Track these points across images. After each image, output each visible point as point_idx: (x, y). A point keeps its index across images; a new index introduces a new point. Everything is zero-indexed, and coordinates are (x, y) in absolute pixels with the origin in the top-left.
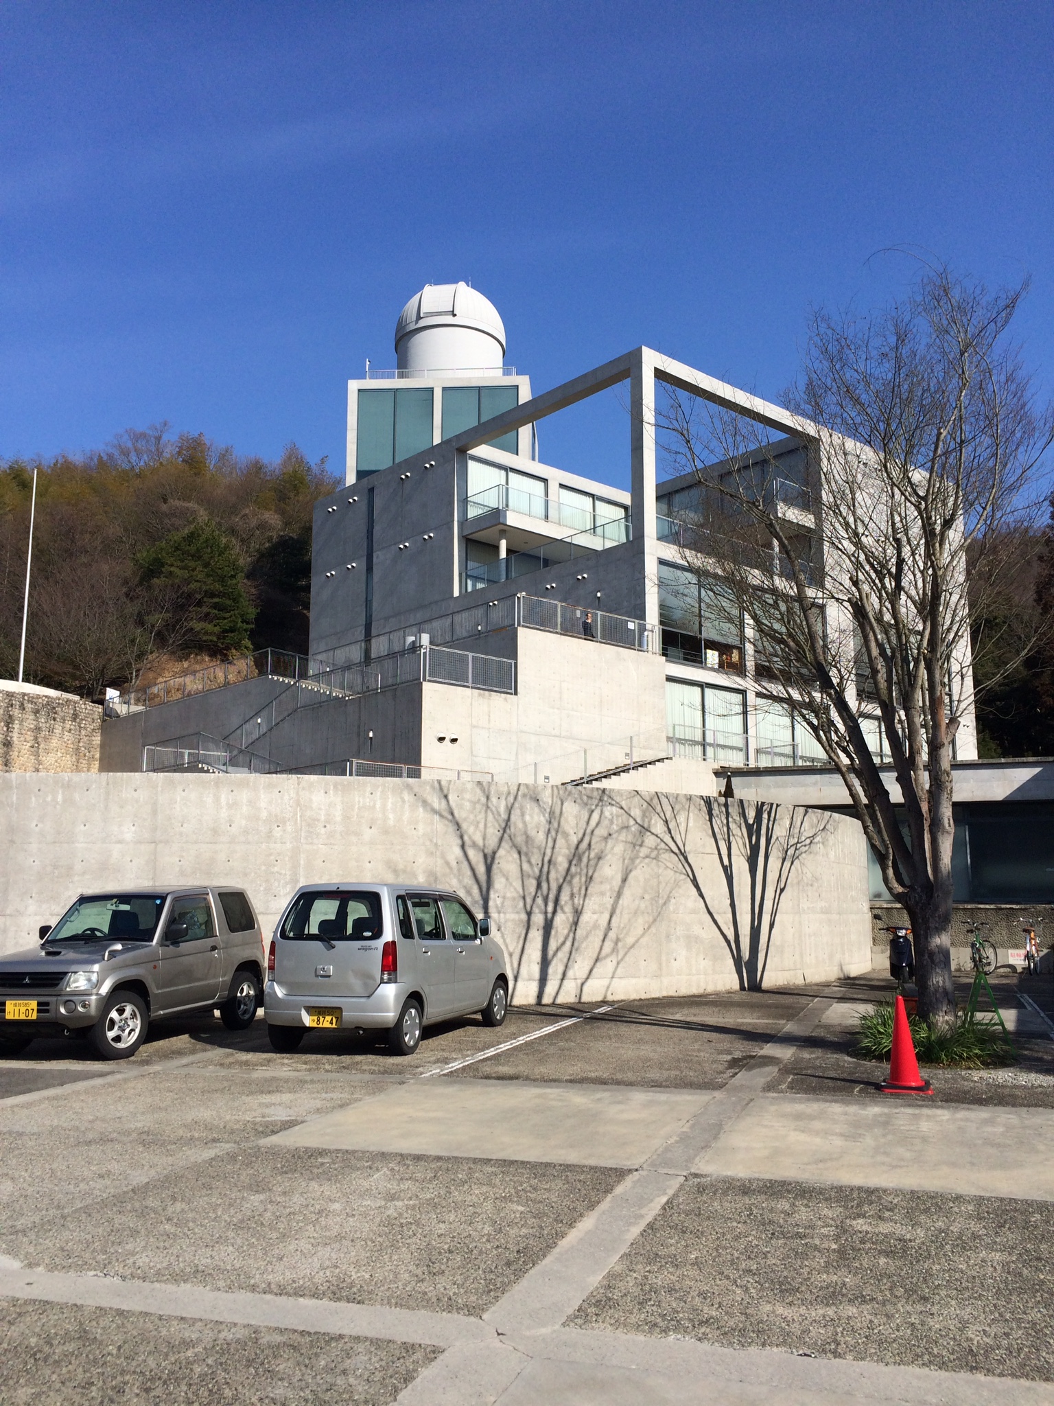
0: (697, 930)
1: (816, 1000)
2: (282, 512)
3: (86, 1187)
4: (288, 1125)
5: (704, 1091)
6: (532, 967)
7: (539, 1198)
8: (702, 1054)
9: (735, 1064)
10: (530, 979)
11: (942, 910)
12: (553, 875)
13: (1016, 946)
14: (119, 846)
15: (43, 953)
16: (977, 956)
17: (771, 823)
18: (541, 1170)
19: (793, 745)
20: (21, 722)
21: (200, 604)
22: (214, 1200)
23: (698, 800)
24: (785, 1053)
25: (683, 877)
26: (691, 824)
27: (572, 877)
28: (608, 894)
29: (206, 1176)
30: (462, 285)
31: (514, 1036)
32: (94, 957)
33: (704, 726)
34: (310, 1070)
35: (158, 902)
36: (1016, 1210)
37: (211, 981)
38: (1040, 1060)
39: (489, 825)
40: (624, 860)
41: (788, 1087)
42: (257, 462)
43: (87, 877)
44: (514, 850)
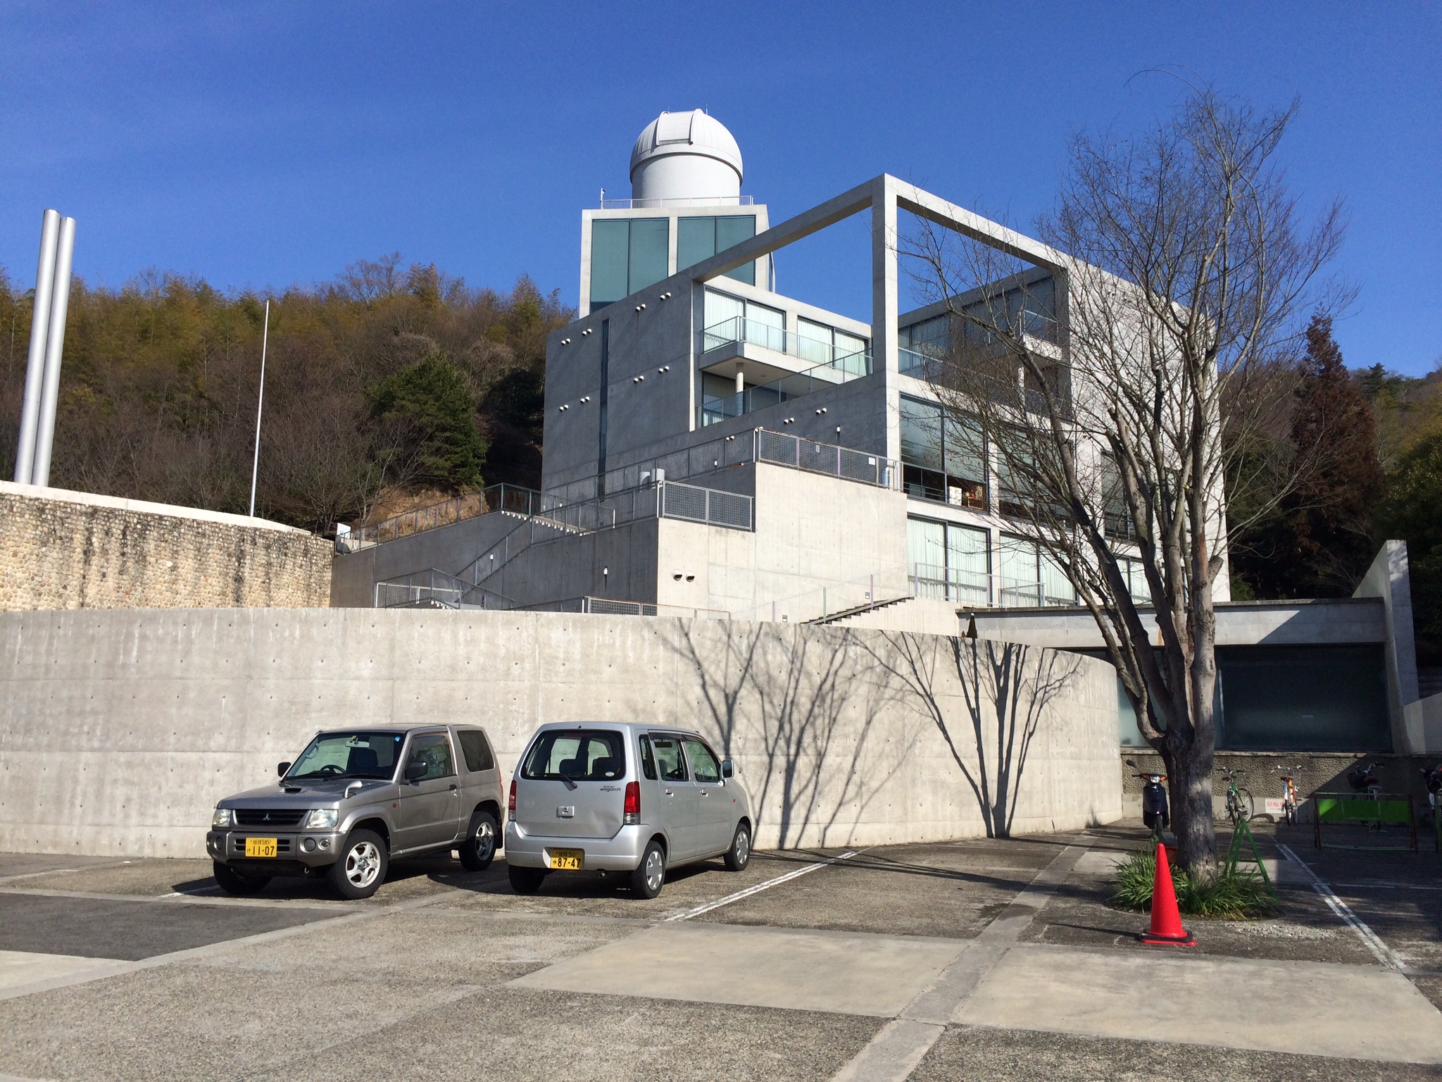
0: (943, 775)
1: (1067, 848)
2: (514, 345)
3: (335, 1027)
4: (535, 967)
5: (958, 940)
6: (773, 811)
7: (796, 1046)
8: (953, 902)
9: (987, 912)
10: (772, 823)
11: (1203, 755)
12: (795, 717)
13: (1273, 795)
14: (356, 682)
15: (283, 790)
16: (1232, 805)
17: (1019, 665)
18: (794, 1017)
19: (1039, 586)
20: (253, 556)
21: (431, 438)
22: (464, 1042)
23: (945, 640)
24: (1039, 902)
25: (930, 719)
26: (937, 665)
27: (815, 718)
28: (852, 737)
29: (455, 1017)
30: (699, 112)
31: (758, 881)
32: (335, 795)
33: (946, 565)
34: (552, 912)
35: (398, 739)
36: (1291, 1065)
37: (449, 821)
38: (1305, 911)
39: (730, 664)
40: (868, 701)
41: (1045, 937)
42: (489, 293)
43: (325, 713)
44: (756, 690)
